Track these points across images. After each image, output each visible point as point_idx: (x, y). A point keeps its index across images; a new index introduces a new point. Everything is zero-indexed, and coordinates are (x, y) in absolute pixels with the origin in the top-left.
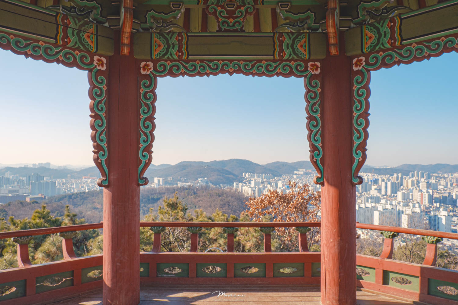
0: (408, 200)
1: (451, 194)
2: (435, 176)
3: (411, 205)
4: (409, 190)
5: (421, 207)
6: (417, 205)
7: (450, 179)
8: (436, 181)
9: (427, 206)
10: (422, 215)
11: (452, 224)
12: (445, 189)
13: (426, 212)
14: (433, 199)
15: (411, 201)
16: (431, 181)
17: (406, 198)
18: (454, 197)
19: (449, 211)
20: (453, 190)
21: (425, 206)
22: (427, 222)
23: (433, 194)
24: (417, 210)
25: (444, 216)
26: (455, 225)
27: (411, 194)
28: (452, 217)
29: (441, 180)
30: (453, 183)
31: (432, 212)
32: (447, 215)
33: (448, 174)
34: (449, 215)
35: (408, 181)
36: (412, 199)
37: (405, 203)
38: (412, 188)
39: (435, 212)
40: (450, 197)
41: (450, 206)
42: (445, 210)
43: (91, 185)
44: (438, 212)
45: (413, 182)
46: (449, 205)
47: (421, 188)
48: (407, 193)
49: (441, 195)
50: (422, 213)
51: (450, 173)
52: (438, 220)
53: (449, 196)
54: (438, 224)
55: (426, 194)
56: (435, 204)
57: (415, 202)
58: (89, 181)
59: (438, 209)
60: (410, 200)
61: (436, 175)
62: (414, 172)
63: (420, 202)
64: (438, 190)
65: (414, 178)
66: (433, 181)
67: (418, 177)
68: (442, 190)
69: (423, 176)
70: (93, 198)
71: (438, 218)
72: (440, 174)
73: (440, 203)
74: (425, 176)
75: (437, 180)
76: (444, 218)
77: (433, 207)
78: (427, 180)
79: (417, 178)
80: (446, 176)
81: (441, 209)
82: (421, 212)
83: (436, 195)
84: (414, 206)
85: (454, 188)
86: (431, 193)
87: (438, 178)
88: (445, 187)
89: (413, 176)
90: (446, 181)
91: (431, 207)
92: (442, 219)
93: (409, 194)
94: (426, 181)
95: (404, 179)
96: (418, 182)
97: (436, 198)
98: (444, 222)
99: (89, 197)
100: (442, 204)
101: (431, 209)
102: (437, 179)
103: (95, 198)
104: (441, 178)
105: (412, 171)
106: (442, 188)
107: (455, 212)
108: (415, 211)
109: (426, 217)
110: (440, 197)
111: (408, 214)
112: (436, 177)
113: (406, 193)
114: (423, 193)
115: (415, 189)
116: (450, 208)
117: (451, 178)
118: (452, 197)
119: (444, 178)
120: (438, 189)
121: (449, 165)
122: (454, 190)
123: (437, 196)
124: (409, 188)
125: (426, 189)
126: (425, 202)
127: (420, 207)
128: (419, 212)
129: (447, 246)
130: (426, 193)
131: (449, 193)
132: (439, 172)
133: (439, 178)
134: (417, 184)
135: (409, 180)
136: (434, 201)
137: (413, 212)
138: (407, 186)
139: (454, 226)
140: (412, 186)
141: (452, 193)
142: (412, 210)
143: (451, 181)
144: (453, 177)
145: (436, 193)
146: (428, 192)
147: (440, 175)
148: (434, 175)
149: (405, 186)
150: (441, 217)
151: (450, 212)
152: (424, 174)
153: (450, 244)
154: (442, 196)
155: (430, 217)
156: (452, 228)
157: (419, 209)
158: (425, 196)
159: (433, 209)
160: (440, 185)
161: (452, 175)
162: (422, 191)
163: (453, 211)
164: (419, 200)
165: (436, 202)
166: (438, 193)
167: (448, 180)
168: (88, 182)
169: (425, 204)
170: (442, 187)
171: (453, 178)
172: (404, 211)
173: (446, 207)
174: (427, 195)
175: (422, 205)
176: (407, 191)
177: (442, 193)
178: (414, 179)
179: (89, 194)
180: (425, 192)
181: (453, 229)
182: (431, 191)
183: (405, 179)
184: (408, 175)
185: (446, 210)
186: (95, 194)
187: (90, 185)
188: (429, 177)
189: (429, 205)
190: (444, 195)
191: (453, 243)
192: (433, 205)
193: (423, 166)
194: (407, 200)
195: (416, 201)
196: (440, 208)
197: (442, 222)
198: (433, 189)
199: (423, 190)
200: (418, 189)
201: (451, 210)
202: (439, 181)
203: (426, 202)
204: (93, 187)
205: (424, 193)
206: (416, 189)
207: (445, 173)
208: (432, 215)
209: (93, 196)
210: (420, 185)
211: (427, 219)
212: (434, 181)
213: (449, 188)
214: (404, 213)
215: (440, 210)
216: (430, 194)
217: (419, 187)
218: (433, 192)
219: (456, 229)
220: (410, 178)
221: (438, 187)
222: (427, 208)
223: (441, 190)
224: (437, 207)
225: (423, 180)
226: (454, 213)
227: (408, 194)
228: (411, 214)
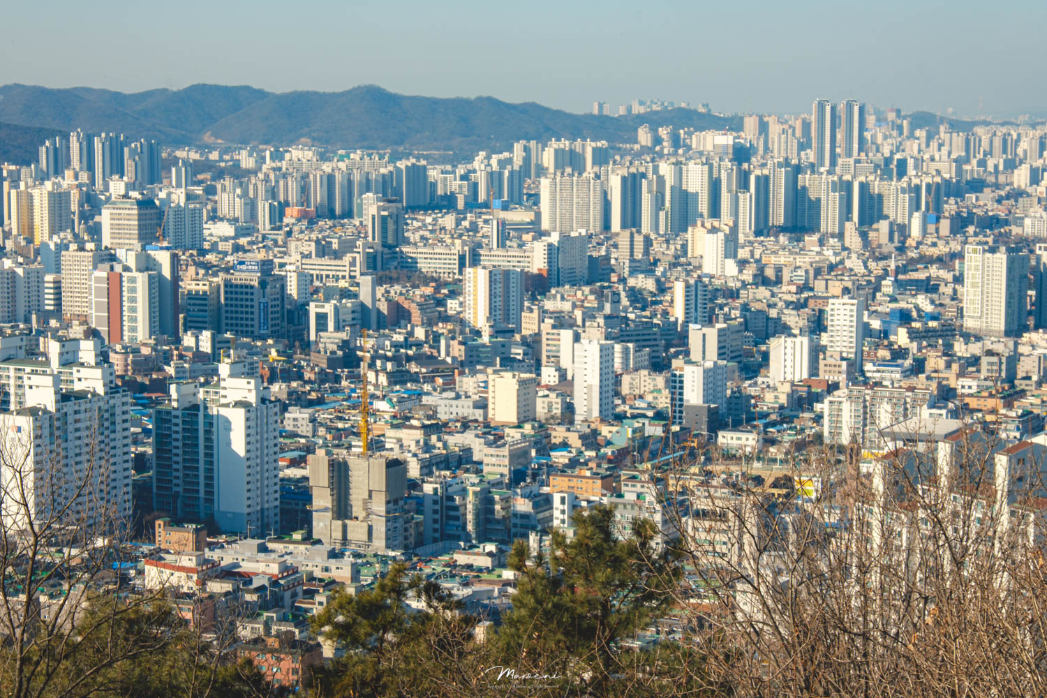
0: (34, 317)
1: (276, 272)
2: (185, 163)
3: (53, 348)
4: (37, 252)
5: (114, 358)
6: (87, 352)
7: (267, 179)
8: (189, 197)
9: (146, 351)
10: (118, 411)
11: (282, 450)
12: (243, 241)
13: (142, 388)
14: (177, 309)
15: (53, 323)
16: (162, 195)
17: (21, 311)
18: (292, 289)
19: (267, 372)
20: (285, 245)
21: (136, 351)
22: (149, 450)
23: (176, 278)
24: (90, 380)
25: (238, 404)
26: (296, 454)
27: (49, 278)
28: (285, 408)
29: (219, 187)
30: (287, 204)
31: (173, 388)
32: (252, 398)
33: (253, 149)
34: (263, 400)
35: (31, 197)
36: (58, 311)
37: (16, 342)
38: (55, 238)
39: (190, 388)
40: (268, 289)
41: (270, 341)
42: (246, 369)
44: (207, 383)
45: (58, 201)
46: (263, 338)
47: (106, 241)
48: (27, 273)
49: (219, 280)
50: (118, 399)
51: (267, 142)
52: (208, 432)
53: (263, 284)
54: (209, 455)
55: (135, 274)
56: (188, 340)
57: (77, 331)
59: (205, 366)
60: (45, 316)
61: (194, 156)
62: (66, 137)
63: (103, 329)
64: (203, 252)
65: (68, 174)
66: (174, 194)
67: (90, 168)
68: (227, 246)
69: (117, 168)
71: (210, 421)
72: (211, 148)
73: (217, 330)
74: (129, 165)
75: (199, 190)
76: (237, 418)
77: (181, 357)
78: (141, 189)
79: (84, 177)
80: (247, 161)
81: (224, 368)
82: (112, 390)
83: (192, 283)
84: (69, 360)
85: (289, 234)
86: (166, 272)
87: (200, 177)
88: (240, 233)
89: (59, 164)
90: (245, 194)
91: (167, 359)
92: (228, 422)
93: (40, 281)
94: (135, 194)
95: (6, 185)
96: (92, 203)
97: (193, 297)
98: (238, 442)
100: (228, 335)
101: (170, 370)
102: (199, 183)
104: (220, 174)
105: (51, 134)
106: (226, 239)
107: (300, 377)
108: (78, 387)
109: (136, 423)
110: (219, 286)
111: (33, 412)
112: (195, 169)
113: (20, 271)
114: (118, 268)
115: (73, 247)
116: (274, 353)
117: (272, 176)
118: (283, 287)
119: (239, 174)
120: (206, 246)
121: (261, 94)
122: (292, 245)
123: (202, 287)
124: (37, 241)
125: (137, 246)
126: (134, 329)
127: (103, 358)
128: (101, 391)
129: (256, 583)
130: (139, 270)
131: (266, 267)
132: (208, 138)
133: (208, 176)
134: (84, 217)
135: (36, 193)
136: (181, 316)
137: (65, 398)
138: (29, 230)
139: (294, 463)
140: (53, 232)
141: (282, 265)
142: (57, 380)
143: (273, 193)
144: (284, 165)
145: (192, 269)
146: (147, 265)
147: (214, 156)
148: (179, 154)
149: (14, 232)
150: (223, 411)
151: (272, 380)
152: (126, 150)
153: (274, 569)
154: (228, 284)
155: (163, 419)
156: (281, 475)
157: (98, 373)
158: (133, 290)
159: (179, 370)
160: (214, 217)
161: (278, 156)
162: (113, 258)
163: (287, 376)
164: (98, 319)
165: (196, 325)
166: (207, 266)
167: (257, 186)
169: (133, 339)
170: (226, 229)
171: (285, 176)
172: (12, 391)
173: (252, 352)
174: (141, 280)
175: (118, 347)
176: (28, 261)
177: (227, 270)
178: (67, 181)
180: (132, 263)
181: (289, 480)
182: (163, 258)
183: (15, 183)
184: (27, 158)
185: (250, 373)
188: (153, 171)
189: (158, 342)
190: (239, 277)
191: (289, 560)
192: (178, 341)
193: (117, 98)
194: (27, 320)
195: (84, 321)
196: (215, 357)
197: (229, 443)
198: (178, 244)
199: (120, 253)
200: (90, 246)
201: (279, 366)
202: (211, 191)
203: (138, 328)
205: (126, 269)
206: (82, 249)
207: (243, 142)
208: (175, 404)
210: (105, 218)
211: (146, 432)
212: (179, 197)
213: (264, 237)
214: (12, 407)
215: (215, 372)
216: (160, 276)
217: (95, 231)
218: (175, 259)
219: (306, 479)
220: (42, 178)
221: (206, 232)
222: (145, 365)
223: (222, 246)
224: (199, 356)
225: (117, 187)
226: (294, 384)
227: (35, 280)
228: (52, 408)
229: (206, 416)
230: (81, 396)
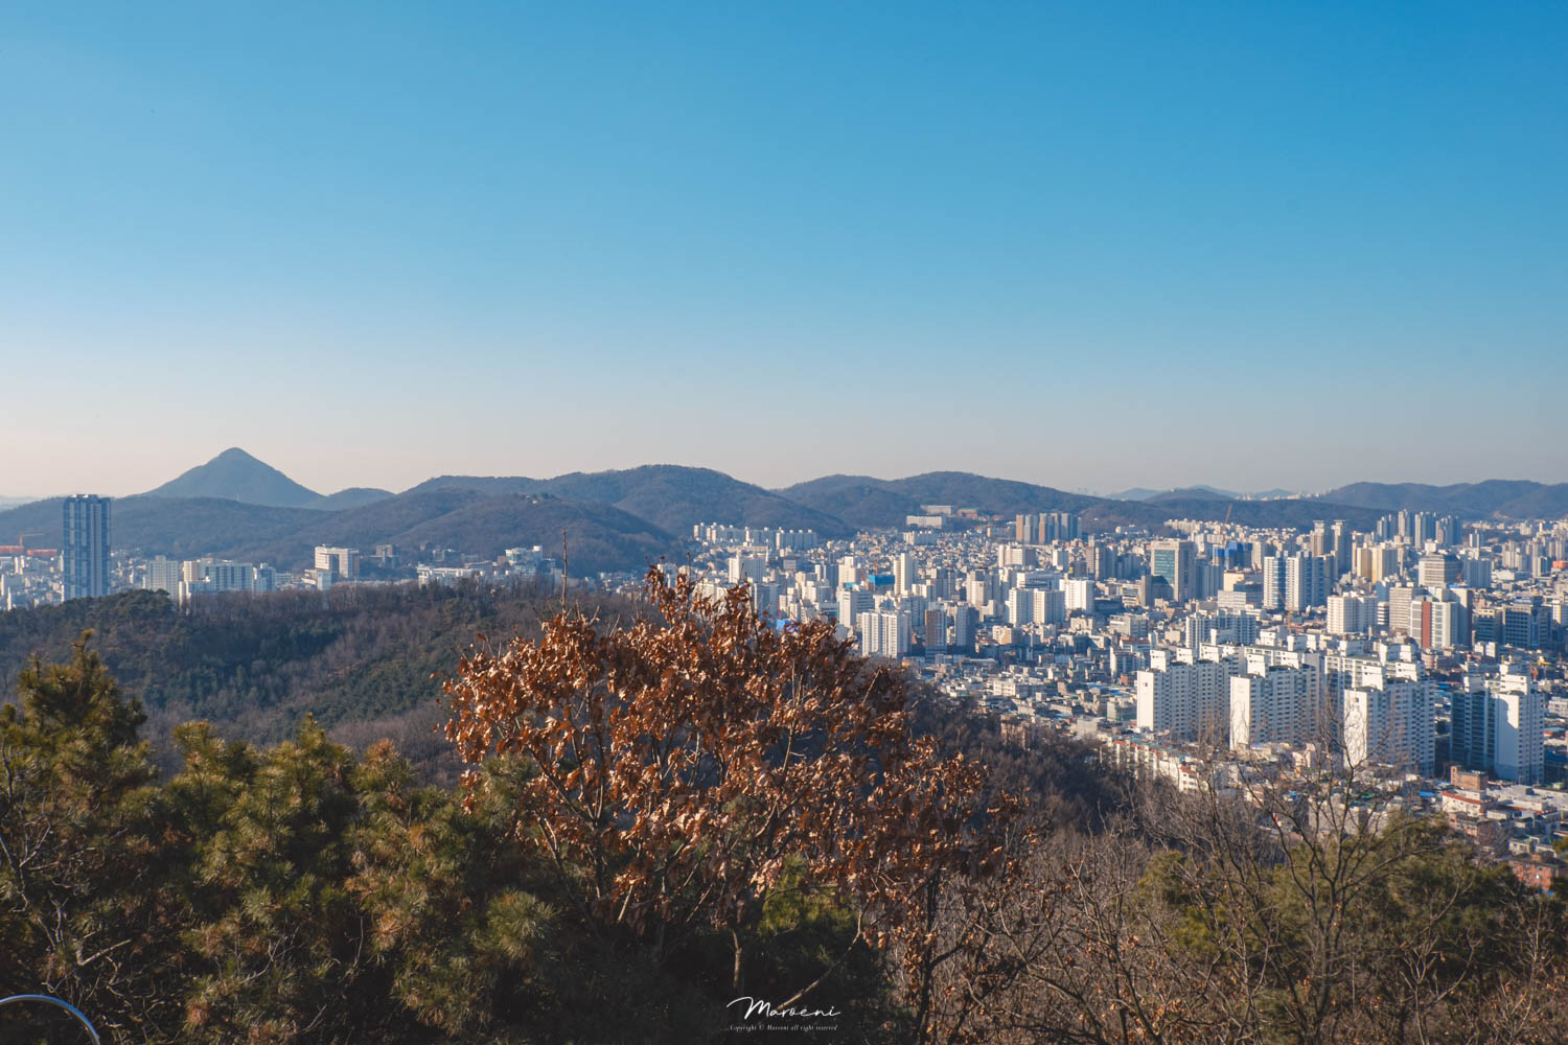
0: (1370, 629)
1: (1545, 604)
2: (1480, 531)
3: (1383, 649)
4: (1374, 588)
5: (1424, 657)
6: (1406, 652)
7: (1540, 542)
8: (1482, 554)
9: (1447, 654)
10: (1427, 692)
11: (1547, 726)
12: (1520, 583)
13: (1444, 678)
14: (1471, 627)
15: (1383, 633)
16: (1462, 552)
17: (1361, 625)
18: (1557, 616)
19: (1536, 672)
20: (1552, 586)
21: (1440, 654)
22: (1448, 720)
23: (1471, 607)
24: (1408, 671)
25: (1513, 693)
26: (1557, 729)
27: (1381, 604)
28: (1549, 697)
29: (1504, 547)
30: (1554, 559)
31: (1466, 680)
32: (1524, 689)
33: (1529, 523)
34: (1533, 691)
35: (1370, 553)
36: (1386, 626)
37: (1358, 644)
38: (1386, 579)
39: (1479, 680)
40: (1539, 616)
41: (1539, 651)
42: (1519, 669)
43: (32, 583)
44: (1491, 677)
45: (1389, 555)
46: (1534, 649)
47: (1422, 581)
48: (1367, 601)
49: (1502, 609)
50: (1427, 684)
51: (1541, 517)
52: (1491, 710)
53: (1534, 612)
54: (1491, 725)
55: (1441, 603)
56: (1478, 648)
57: (1399, 639)
58: (20, 564)
59: (1490, 666)
60: (1377, 629)
61: (1486, 527)
62: (1396, 515)
63: (1418, 638)
64: (1490, 590)
65: (1396, 538)
66: (1471, 551)
67: (1412, 534)
68: (1509, 587)
69: (1430, 534)
70: (35, 638)
71: (1492, 702)
72: (1499, 522)
73: (1500, 642)
74: (1439, 532)
75: (1489, 549)
76: (1513, 703)
77: (1473, 659)
78: (1447, 549)
79: (1407, 541)
80: (1524, 530)
81: (1504, 668)
82: (1423, 678)
83: (1482, 610)
84: (1393, 657)
85: (1555, 579)
86: (1464, 603)
87: (1490, 541)
88: (1519, 577)
89: (1391, 532)
90: (1523, 552)
91: (1463, 659)
92: (1505, 706)
93: (1375, 606)
94: (1443, 552)
95: (1354, 545)
96: (1412, 557)
97: (1484, 620)
98: (1513, 718)
99: (13, 636)
100: (1508, 646)
101: (1465, 667)
102: (1489, 545)
103: (45, 640)
104: (1504, 539)
105: (1386, 513)
106: (1508, 582)
107: (1561, 676)
108: (1398, 675)
109: (1439, 701)
110: (1501, 613)
111: (1367, 689)
112: (1486, 536)
113: (1362, 600)
114: (1429, 599)
115: (1398, 585)
116: (1541, 659)
117: (1544, 540)
118: (1550, 615)
119: (1519, 539)
120: (1493, 586)
121: (1537, 485)
122: (1558, 586)
123: (1489, 613)
124: (1374, 581)
125: (1444, 585)
126: (1439, 639)
127: (1417, 657)
128: (1415, 678)
129: (1525, 815)
130: (1443, 601)
131: (1537, 601)
132: (1497, 515)
133: (1496, 540)
134: (1406, 565)
135: (1374, 550)
136: (1474, 632)
137: (1389, 681)
138: (1368, 573)
139: (1555, 735)
140: (1385, 574)
141: (1549, 600)
142: (1384, 670)
143: (1543, 551)
144: (1553, 533)
145: (1482, 601)
146: (1450, 597)
147: (1501, 527)
148: (1475, 525)
149: (1359, 574)
150: (1502, 697)
151: (1540, 677)
152: (1437, 523)
153: (1539, 807)
154: (1508, 612)
155: (1458, 700)
156: (1545, 743)
157: (1413, 666)
158: (1439, 614)
159: (1471, 668)
160: (1500, 567)
161: (1547, 527)
162: (1426, 593)
163: (1551, 675)
164: (1414, 631)
165: (1484, 639)
166: (1493, 600)
167: (1532, 546)
168: (19, 571)
169: (1439, 646)
170: (1508, 575)
171: (1553, 540)
172: (1353, 675)
173: (1525, 657)
174: (1446, 607)
175: (1428, 651)
176: (1368, 593)
177: (1508, 602)
178: (1396, 542)
179: (16, 621)
180: (1439, 596)
181: (1552, 746)
182: (1462, 594)
183: (1360, 544)
184: (1369, 528)
185: (1523, 671)
186: (42, 621)
187: (28, 584)
188: (1456, 536)
189: (1456, 648)
190: (1517, 607)
191: (1550, 802)
192: (1470, 648)
193: (1433, 489)
194: (1365, 631)
195: (1404, 632)
196: (1497, 660)
197: (1506, 718)
198: (1473, 584)
199: (1431, 589)
200: (1410, 584)
201: (1546, 668)
202: (1497, 550)
203: (1443, 638)
204: (41, 589)
205: (1435, 600)
206: (1404, 586)
207: (1522, 517)
208: (1467, 690)
209: (36, 631)
210: (1421, 566)
211: (1446, 707)
212: (1474, 554)
213: (1537, 581)
214: (1353, 686)
215: (1497, 670)
216: (1459, 606)
217: (1414, 575)
218: (1470, 595)
219: (1564, 747)
220: (1378, 540)
221: (1493, 577)
222: (1446, 663)
223: (1504, 586)
224: (1485, 659)
225: (1430, 547)
226: (1557, 681)
227: (1372, 606)
228: (1380, 687)
229: (1490, 699)
230: (1401, 681)
